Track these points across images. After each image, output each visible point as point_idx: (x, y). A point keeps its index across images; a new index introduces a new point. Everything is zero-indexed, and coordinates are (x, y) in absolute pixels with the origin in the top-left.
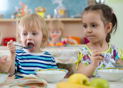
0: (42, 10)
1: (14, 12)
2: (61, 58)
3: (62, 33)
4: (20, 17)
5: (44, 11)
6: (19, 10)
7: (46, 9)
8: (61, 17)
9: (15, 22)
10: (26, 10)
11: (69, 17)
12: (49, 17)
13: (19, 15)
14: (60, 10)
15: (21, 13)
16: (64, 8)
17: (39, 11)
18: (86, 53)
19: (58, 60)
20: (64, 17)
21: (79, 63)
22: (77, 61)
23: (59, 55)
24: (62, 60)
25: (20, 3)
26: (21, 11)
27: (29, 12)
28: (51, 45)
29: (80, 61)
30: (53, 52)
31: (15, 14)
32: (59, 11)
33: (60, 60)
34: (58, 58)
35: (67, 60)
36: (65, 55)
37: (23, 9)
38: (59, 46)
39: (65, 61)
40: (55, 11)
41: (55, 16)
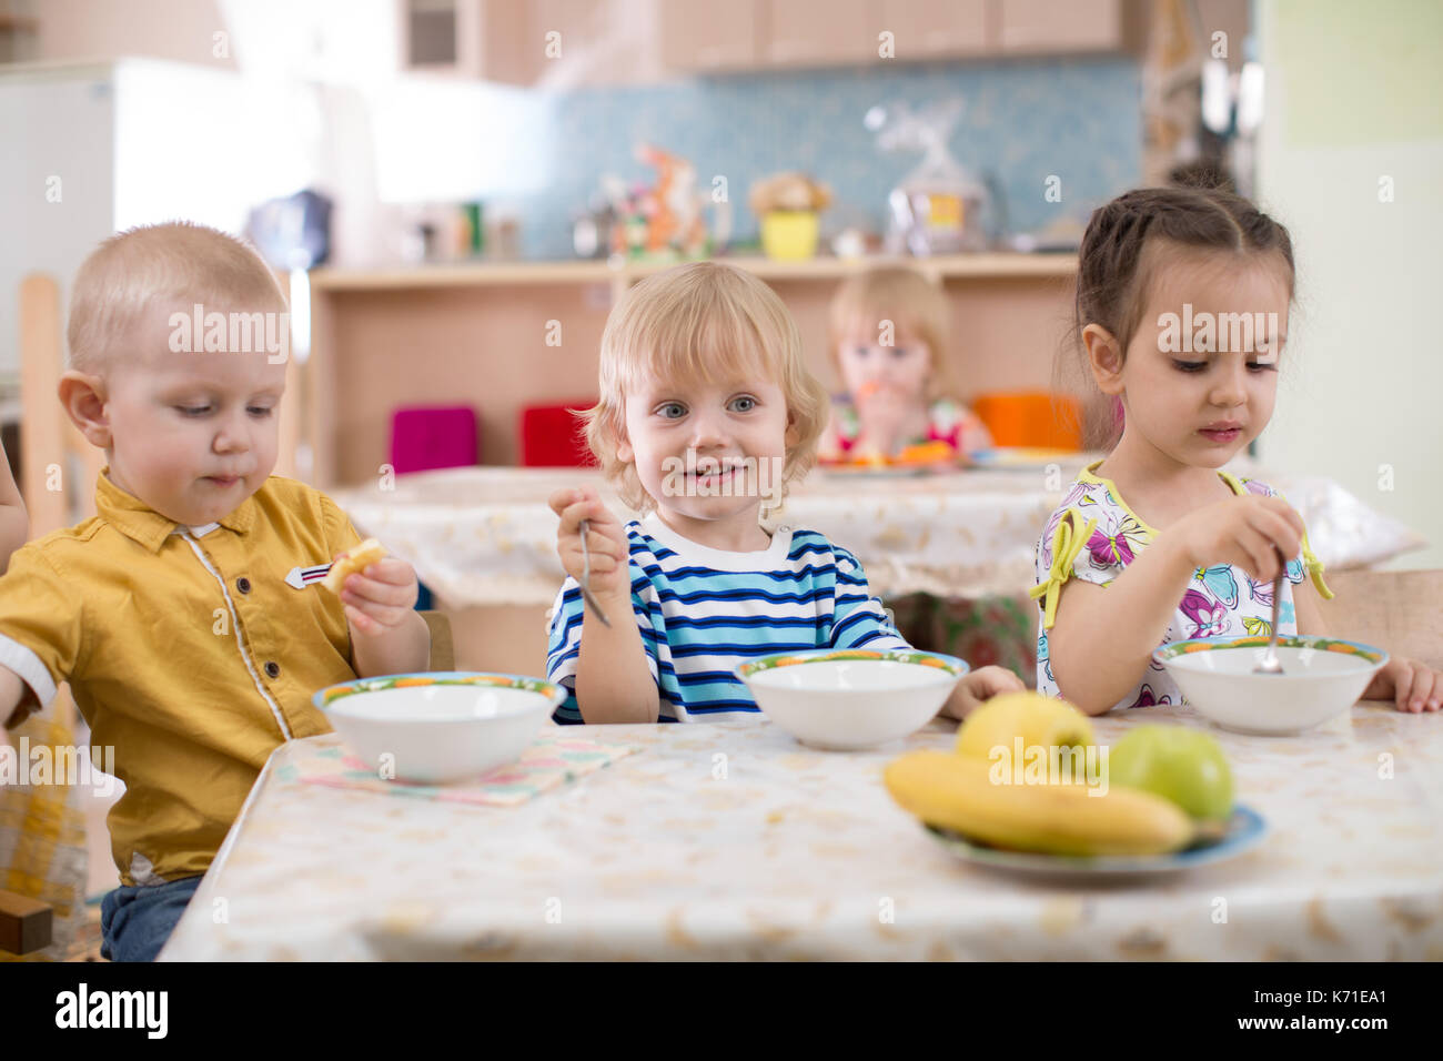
0: (798, 195)
1: (595, 202)
2: (936, 555)
3: (935, 361)
4: (637, 250)
5: (815, 207)
6: (633, 199)
7: (827, 188)
8: (939, 251)
9: (604, 289)
10: (680, 199)
11: (997, 245)
12: (850, 249)
13: (636, 234)
14: (935, 197)
15: (645, 220)
16: (960, 183)
17: (781, 209)
18: (1113, 526)
19: (912, 568)
20: (963, 249)
21: (1063, 587)
22: (1049, 577)
23: (924, 534)
24: (942, 575)
25: (641, 153)
26: (649, 206)
27: (706, 216)
28: (863, 463)
29: (1067, 568)
30: (880, 514)
31: (607, 217)
32: (924, 205)
33: (928, 571)
34: (913, 558)
35: (981, 573)
36: (966, 536)
37: (658, 193)
38: (923, 472)
39: (965, 577)
40: (898, 202)
41: (894, 243)
